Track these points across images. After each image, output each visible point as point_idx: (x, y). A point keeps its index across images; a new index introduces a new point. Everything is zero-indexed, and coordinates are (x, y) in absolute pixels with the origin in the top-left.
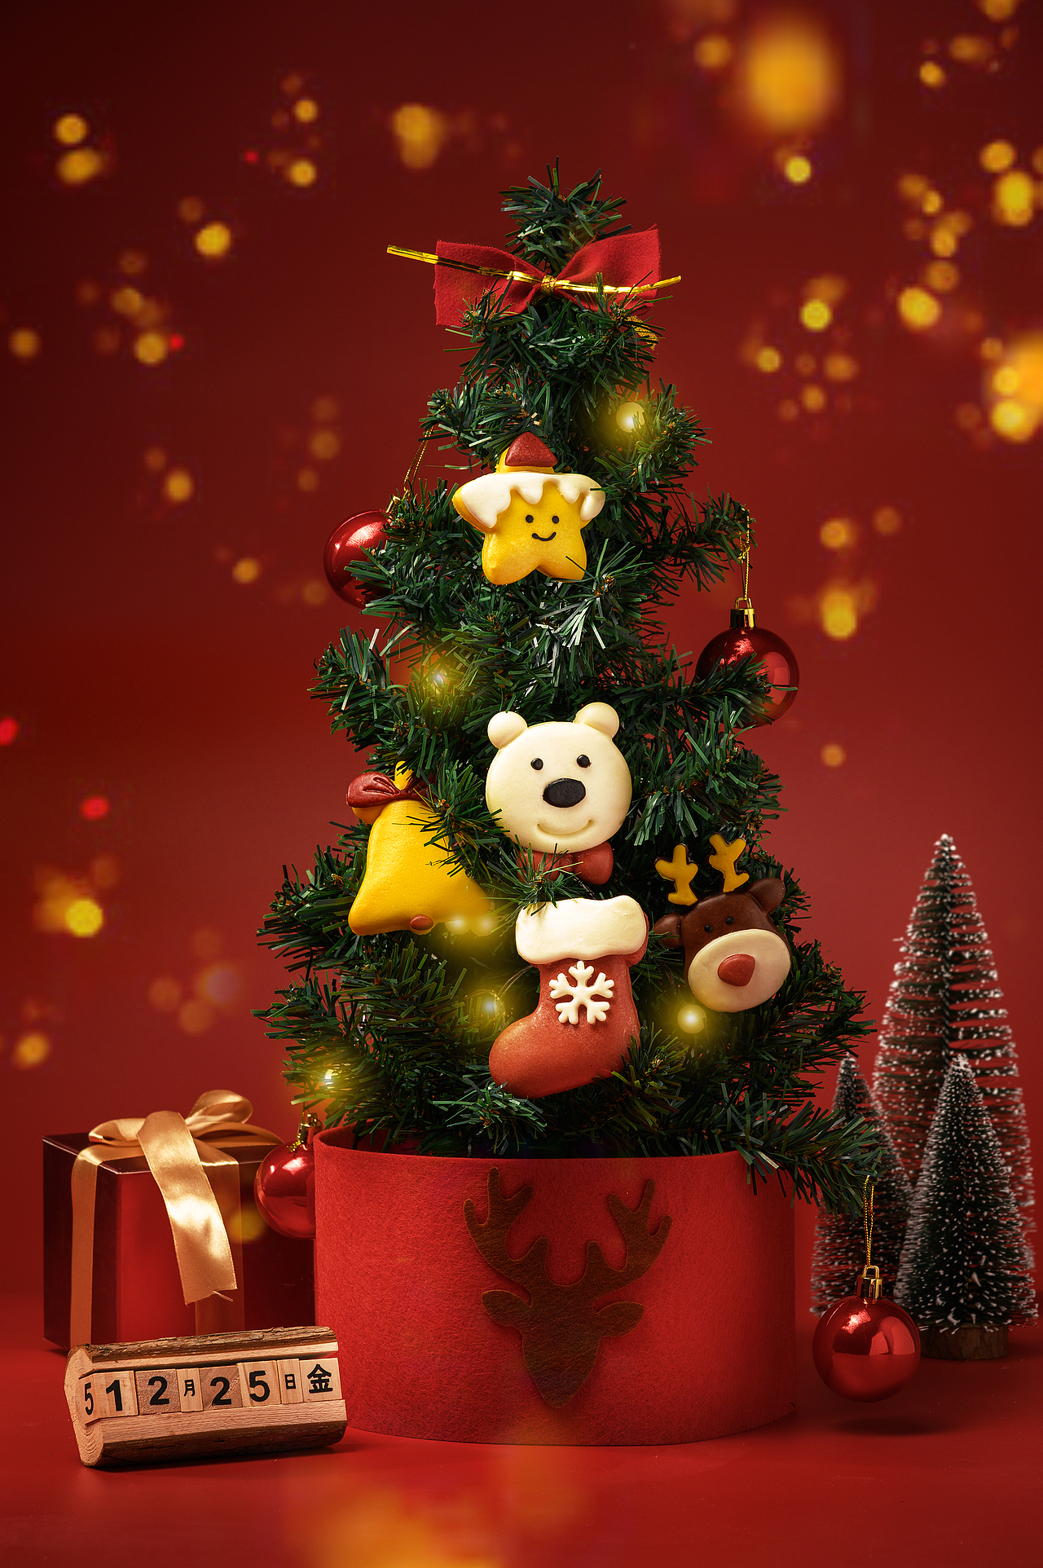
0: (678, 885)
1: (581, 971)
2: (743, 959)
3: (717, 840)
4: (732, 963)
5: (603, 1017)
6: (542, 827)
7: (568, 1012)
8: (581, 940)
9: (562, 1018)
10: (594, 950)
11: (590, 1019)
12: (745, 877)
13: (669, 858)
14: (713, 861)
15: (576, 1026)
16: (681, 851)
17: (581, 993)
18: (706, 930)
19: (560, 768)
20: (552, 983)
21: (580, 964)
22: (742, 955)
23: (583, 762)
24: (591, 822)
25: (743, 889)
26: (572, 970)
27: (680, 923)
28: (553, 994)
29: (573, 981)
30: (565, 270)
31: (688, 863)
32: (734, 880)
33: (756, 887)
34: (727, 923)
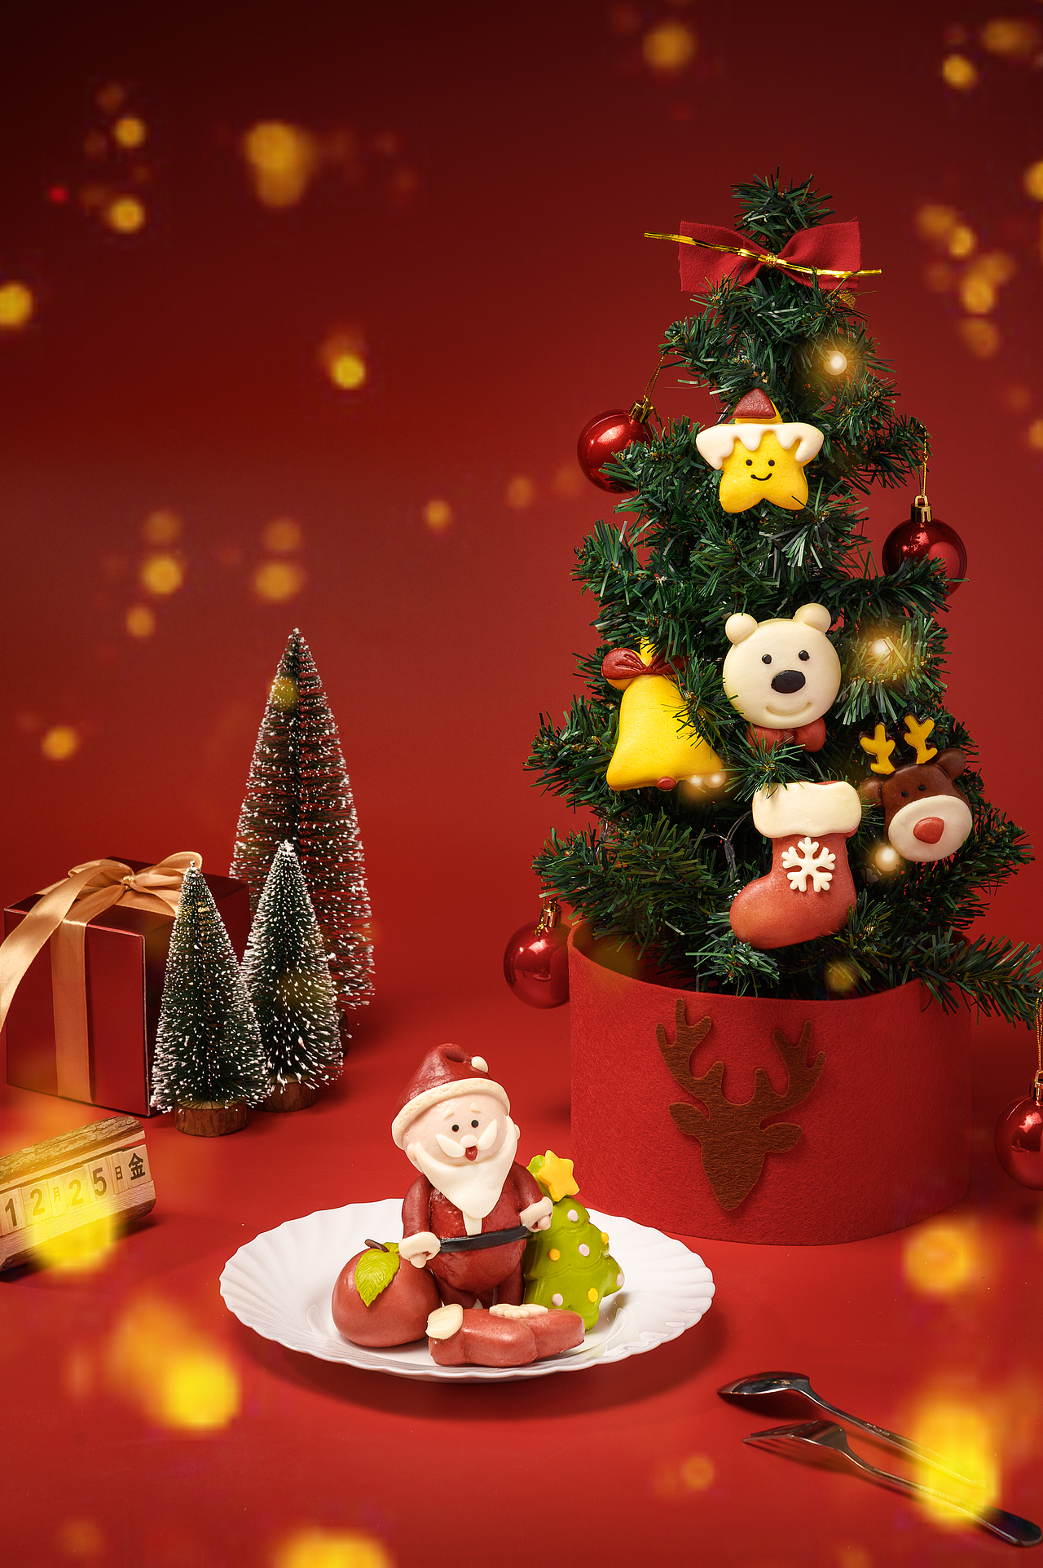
0: (879, 758)
1: (808, 846)
2: (935, 822)
3: (910, 721)
4: (925, 825)
5: (827, 887)
6: (769, 709)
7: (797, 880)
8: (808, 820)
9: (793, 886)
10: (820, 830)
11: (817, 888)
12: (934, 751)
13: (872, 736)
14: (908, 737)
15: (804, 893)
16: (880, 729)
17: (809, 865)
18: (903, 795)
19: (786, 662)
20: (784, 855)
21: (808, 840)
22: (933, 818)
23: (804, 656)
24: (809, 704)
25: (932, 762)
26: (800, 844)
27: (880, 788)
28: (786, 865)
29: (801, 854)
30: (784, 251)
31: (887, 739)
32: (924, 755)
33: (943, 758)
34: (920, 790)
